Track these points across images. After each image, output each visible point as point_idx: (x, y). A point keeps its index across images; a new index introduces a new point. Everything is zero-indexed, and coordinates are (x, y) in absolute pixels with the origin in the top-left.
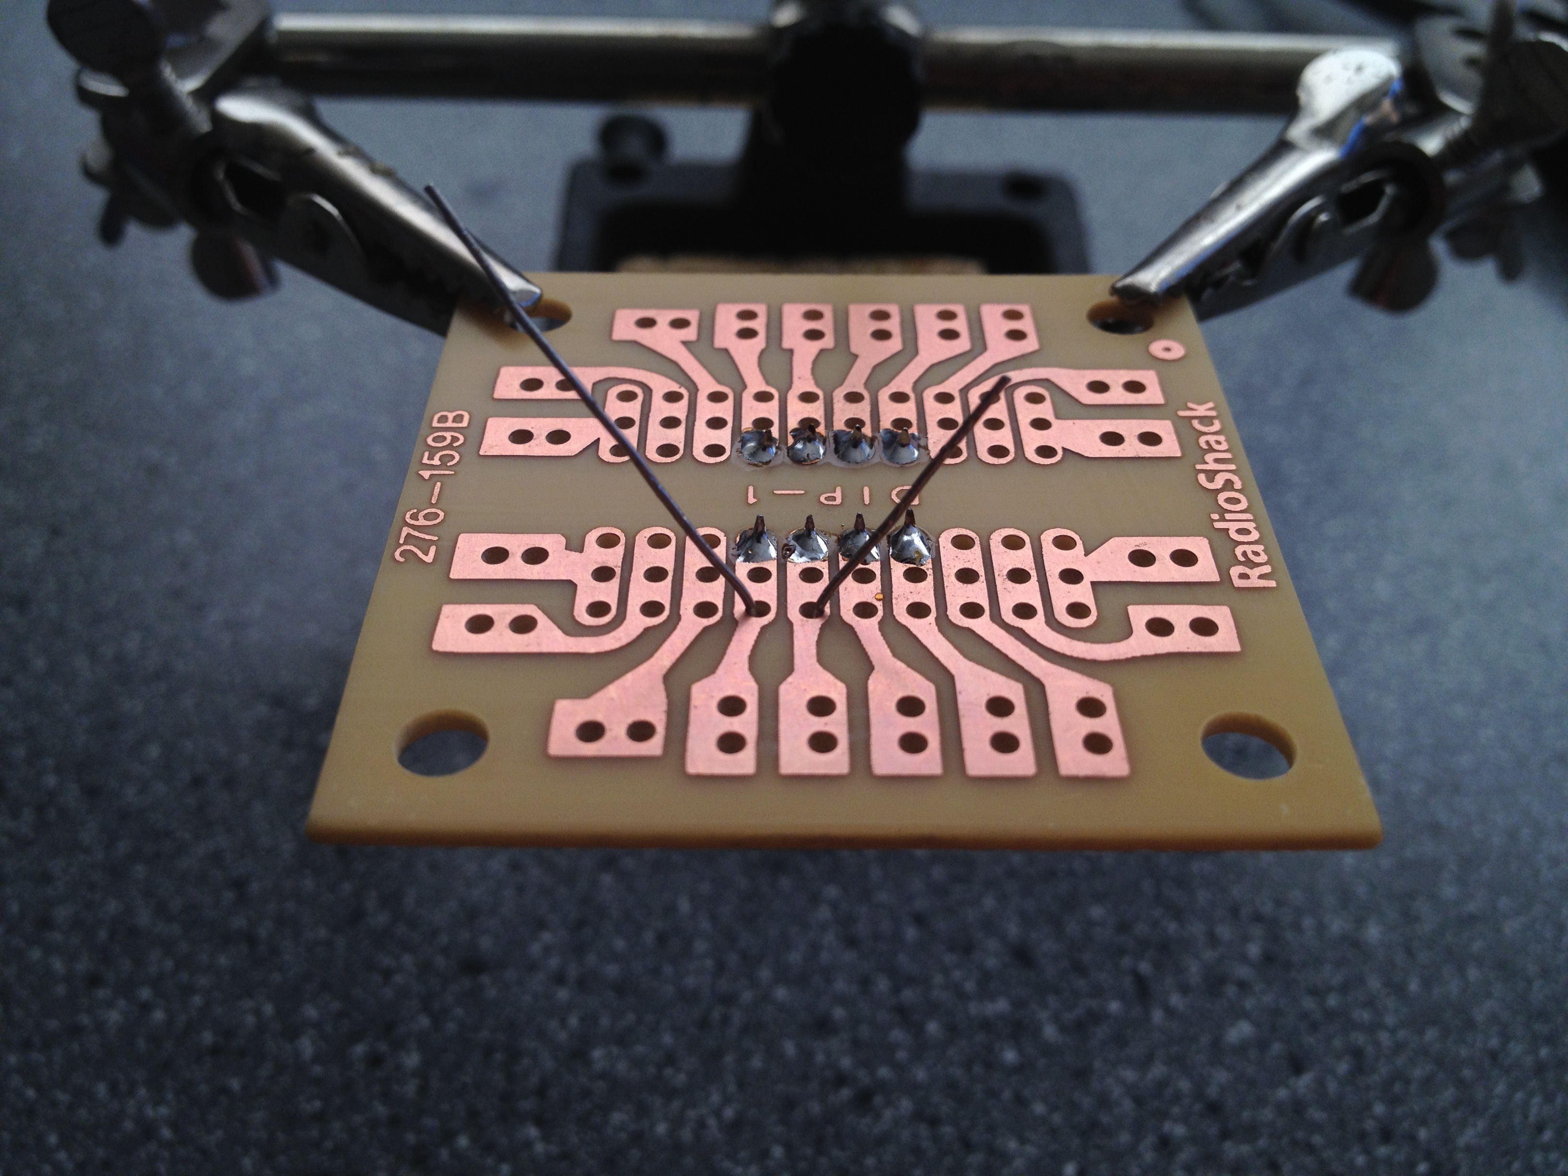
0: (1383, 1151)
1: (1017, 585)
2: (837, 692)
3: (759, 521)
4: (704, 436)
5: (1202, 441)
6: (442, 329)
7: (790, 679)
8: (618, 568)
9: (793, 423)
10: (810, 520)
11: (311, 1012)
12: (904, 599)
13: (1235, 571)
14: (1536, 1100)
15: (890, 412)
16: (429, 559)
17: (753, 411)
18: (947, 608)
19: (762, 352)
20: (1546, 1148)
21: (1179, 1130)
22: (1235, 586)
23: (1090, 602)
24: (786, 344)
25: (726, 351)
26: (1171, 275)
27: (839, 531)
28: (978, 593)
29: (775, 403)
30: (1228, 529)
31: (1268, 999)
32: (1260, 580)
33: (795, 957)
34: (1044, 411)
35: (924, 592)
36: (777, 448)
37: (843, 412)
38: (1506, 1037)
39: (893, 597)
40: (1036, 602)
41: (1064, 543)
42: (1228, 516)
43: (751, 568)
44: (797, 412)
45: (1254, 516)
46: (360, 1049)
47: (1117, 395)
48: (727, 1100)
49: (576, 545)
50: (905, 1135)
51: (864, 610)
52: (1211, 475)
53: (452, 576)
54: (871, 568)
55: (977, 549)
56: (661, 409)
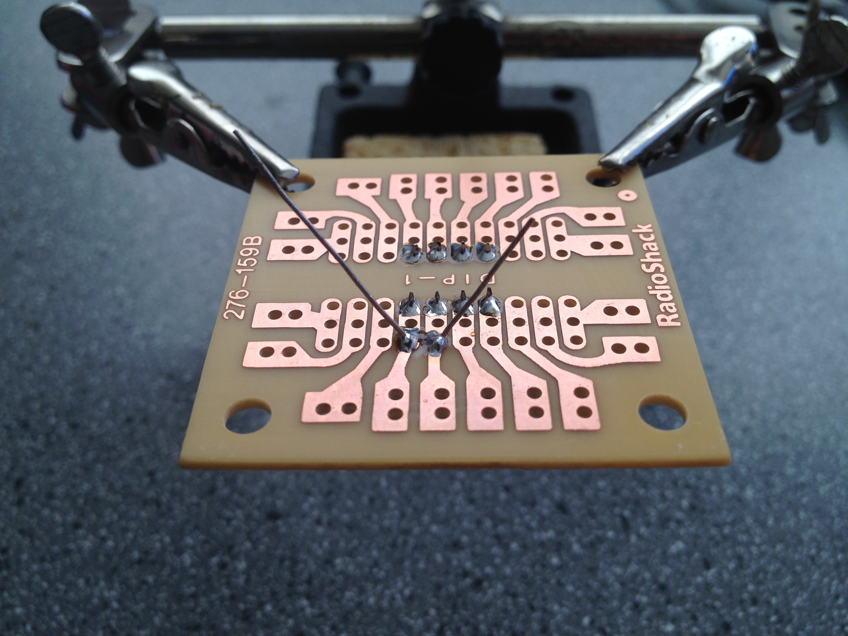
0: (752, 610)
1: (545, 327)
2: (450, 386)
3: (411, 295)
4: (384, 248)
5: (644, 246)
6: (248, 189)
7: (426, 380)
8: (338, 321)
9: (430, 240)
10: (437, 294)
11: (189, 541)
12: (486, 335)
13: (659, 317)
14: (835, 582)
15: (481, 233)
16: (241, 317)
17: (409, 233)
18: (508, 340)
19: (414, 201)
20: (840, 608)
21: (644, 599)
22: (659, 326)
23: (583, 336)
24: (427, 196)
25: (395, 201)
26: (630, 154)
27: (453, 299)
28: (524, 331)
29: (420, 229)
30: (657, 294)
31: (692, 529)
32: (672, 322)
33: (442, 510)
34: (562, 231)
35: (496, 331)
36: (422, 254)
37: (456, 233)
38: (819, 549)
39: (480, 334)
40: (554, 335)
41: (570, 304)
42: (657, 287)
43: (407, 320)
44: (432, 233)
45: (670, 287)
46: (215, 560)
47: (600, 221)
48: (406, 585)
49: (316, 309)
50: (499, 603)
51: (465, 341)
52: (648, 265)
53: (253, 326)
54: (469, 319)
55: (524, 308)
56: (361, 233)
